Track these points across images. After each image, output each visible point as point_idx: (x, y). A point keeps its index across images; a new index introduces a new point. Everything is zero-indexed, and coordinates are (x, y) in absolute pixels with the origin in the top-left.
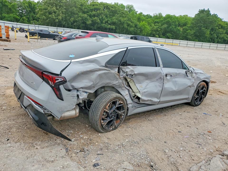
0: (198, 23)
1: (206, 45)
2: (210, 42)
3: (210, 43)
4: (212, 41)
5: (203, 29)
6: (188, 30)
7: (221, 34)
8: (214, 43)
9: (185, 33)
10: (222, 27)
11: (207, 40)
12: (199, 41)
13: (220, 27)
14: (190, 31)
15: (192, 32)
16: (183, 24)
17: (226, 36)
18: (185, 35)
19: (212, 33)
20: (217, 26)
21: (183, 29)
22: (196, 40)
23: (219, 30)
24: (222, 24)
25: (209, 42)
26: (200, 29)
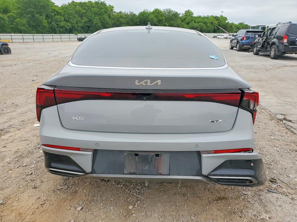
0: (27, 8)
1: (48, 37)
2: (52, 33)
3: (52, 35)
4: (53, 31)
5: (37, 15)
6: (16, 19)
7: (59, 22)
8: (55, 33)
9: (14, 23)
10: (58, 13)
11: (47, 31)
12: (37, 33)
13: (56, 13)
14: (20, 19)
15: (24, 21)
16: (3, 10)
17: (66, 24)
18: (14, 26)
19: (50, 20)
20: (51, 12)
21: (9, 17)
22: (33, 31)
23: (56, 16)
24: (57, 9)
25: (50, 32)
26: (33, 16)
